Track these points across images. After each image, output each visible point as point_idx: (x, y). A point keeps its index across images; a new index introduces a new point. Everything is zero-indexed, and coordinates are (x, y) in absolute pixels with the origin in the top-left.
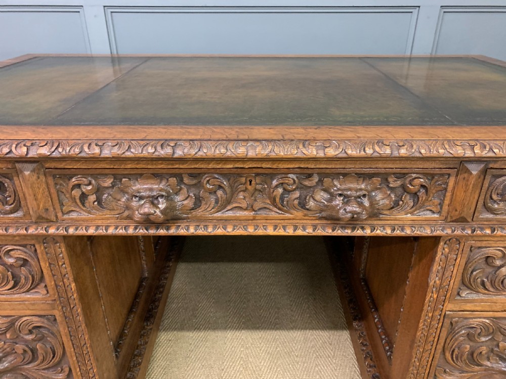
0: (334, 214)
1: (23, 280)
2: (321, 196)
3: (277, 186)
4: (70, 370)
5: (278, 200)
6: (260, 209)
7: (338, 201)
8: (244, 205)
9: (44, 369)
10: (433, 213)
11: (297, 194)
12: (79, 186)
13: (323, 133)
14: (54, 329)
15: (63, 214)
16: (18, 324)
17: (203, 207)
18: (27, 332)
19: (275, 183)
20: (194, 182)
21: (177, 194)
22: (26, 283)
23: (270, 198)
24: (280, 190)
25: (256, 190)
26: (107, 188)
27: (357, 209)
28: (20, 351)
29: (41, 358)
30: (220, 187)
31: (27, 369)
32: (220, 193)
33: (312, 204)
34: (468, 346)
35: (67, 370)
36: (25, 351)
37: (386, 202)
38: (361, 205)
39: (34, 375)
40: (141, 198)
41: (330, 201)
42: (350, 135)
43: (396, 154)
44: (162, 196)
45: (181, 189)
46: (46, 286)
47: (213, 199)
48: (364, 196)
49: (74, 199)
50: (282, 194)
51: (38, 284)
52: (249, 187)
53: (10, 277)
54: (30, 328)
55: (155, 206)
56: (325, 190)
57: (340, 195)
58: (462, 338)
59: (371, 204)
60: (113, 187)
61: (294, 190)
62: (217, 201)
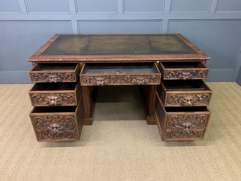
0: (137, 83)
1: (70, 101)
2: (135, 80)
3: (126, 78)
4: (76, 130)
5: (126, 81)
6: (122, 83)
7: (138, 81)
8: (119, 82)
9: (70, 129)
10: (158, 83)
11: (130, 80)
12: (86, 78)
13: (132, 56)
14: (74, 119)
15: (82, 84)
16: (65, 118)
17: (111, 82)
18: (67, 120)
19: (125, 77)
20: (109, 77)
21: (105, 80)
22: (71, 102)
23: (124, 81)
24: (127, 79)
25: (121, 79)
26: (91, 79)
27: (142, 82)
28: (65, 125)
29: (69, 126)
30: (114, 78)
31: (65, 129)
32: (114, 80)
33: (133, 82)
34: (172, 122)
35: (75, 129)
36: (66, 125)
37: (148, 81)
38: (142, 81)
39: (67, 131)
40: (99, 81)
41: (136, 81)
42: (136, 57)
43: (143, 60)
44: (103, 80)
45: (106, 79)
46: (75, 102)
47: (113, 81)
48: (143, 80)
49: (84, 81)
50: (127, 80)
51: (73, 102)
52: (120, 78)
53: (67, 101)
54: (68, 118)
55: (102, 82)
56: (136, 79)
57: (138, 80)
58: (170, 120)
59: (145, 82)
60: (93, 79)
61: (129, 79)
62: (113, 82)
